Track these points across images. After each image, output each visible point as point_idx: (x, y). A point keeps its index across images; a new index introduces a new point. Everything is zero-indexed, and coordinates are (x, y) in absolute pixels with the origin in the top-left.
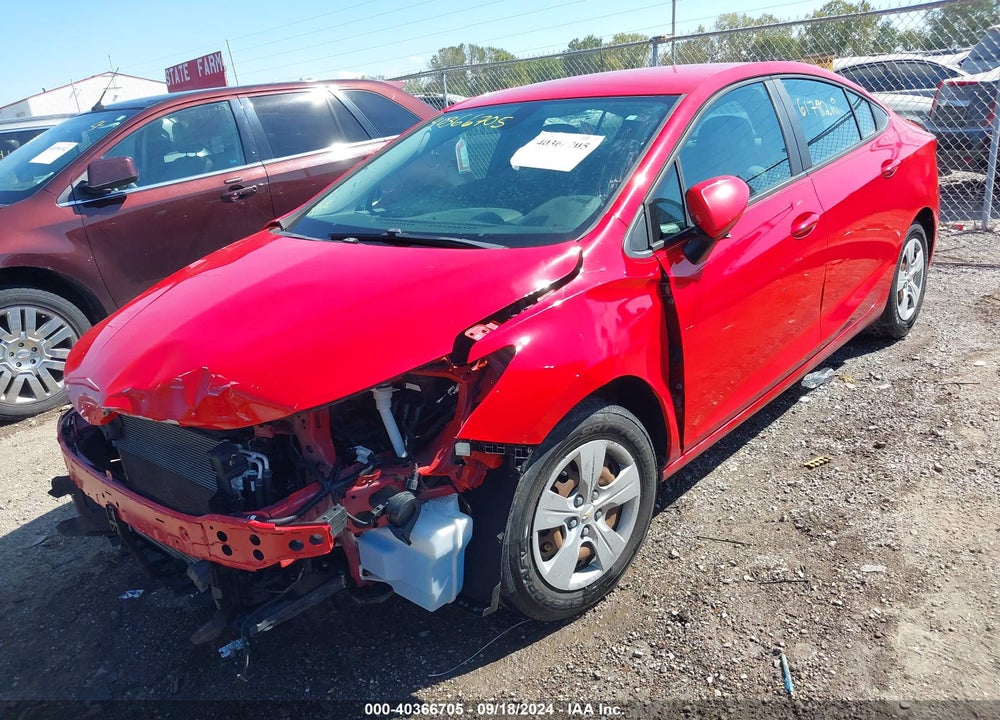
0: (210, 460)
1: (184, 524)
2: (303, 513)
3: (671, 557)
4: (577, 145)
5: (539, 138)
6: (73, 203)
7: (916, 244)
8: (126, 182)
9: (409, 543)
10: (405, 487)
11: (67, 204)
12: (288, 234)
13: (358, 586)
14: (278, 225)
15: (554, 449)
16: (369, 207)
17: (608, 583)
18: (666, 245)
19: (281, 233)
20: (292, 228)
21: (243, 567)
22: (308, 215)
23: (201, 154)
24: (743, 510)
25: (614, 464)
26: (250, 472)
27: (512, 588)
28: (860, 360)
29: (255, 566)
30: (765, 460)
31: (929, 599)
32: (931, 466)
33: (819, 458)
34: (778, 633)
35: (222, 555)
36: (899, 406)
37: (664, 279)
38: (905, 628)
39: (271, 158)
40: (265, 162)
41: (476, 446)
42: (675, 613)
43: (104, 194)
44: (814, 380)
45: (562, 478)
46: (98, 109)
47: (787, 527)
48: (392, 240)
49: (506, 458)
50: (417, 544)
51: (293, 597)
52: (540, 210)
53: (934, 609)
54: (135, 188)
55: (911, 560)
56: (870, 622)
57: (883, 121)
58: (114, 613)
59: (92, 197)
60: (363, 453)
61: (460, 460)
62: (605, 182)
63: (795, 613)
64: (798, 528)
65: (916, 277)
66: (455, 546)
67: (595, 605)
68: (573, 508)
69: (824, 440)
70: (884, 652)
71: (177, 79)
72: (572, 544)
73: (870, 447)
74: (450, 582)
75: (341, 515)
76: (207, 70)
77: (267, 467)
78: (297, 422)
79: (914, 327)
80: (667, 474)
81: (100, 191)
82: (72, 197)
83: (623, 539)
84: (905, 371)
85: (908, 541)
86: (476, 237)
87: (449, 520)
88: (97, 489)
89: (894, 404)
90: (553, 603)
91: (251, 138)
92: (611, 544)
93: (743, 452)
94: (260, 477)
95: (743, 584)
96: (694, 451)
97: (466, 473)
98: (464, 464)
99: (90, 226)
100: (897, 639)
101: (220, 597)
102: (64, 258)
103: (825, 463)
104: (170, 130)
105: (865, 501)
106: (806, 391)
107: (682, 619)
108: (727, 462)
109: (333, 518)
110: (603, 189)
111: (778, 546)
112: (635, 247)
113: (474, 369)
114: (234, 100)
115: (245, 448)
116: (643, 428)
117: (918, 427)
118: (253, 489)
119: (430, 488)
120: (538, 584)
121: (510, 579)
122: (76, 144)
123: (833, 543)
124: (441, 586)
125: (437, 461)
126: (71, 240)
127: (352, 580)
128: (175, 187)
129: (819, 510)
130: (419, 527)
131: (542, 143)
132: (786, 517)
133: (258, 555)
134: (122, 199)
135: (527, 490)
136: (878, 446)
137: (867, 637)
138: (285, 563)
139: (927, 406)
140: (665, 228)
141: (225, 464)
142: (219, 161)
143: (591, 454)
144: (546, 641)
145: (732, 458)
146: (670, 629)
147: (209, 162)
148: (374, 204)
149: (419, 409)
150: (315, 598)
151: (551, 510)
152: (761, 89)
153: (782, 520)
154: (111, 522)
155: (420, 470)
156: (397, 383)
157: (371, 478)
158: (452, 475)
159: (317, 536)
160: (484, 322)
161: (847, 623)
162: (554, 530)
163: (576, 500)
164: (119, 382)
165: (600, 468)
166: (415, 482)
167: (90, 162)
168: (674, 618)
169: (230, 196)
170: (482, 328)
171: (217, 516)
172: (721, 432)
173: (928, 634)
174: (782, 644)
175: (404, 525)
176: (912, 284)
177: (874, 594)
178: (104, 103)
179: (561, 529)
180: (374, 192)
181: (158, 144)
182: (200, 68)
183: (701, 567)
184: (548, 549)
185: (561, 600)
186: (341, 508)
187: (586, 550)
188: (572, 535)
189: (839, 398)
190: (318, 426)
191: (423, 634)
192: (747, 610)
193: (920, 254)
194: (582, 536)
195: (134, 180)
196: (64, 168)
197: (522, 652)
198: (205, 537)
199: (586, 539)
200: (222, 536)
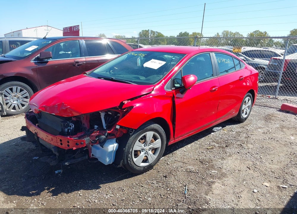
0: (61, 124)
1: (52, 137)
2: (80, 138)
3: (168, 164)
4: (159, 63)
5: (151, 61)
6: (35, 62)
7: (249, 98)
8: (49, 58)
9: (103, 148)
10: (104, 135)
11: (33, 62)
12: (88, 76)
13: (90, 158)
14: (86, 73)
15: (140, 131)
16: (110, 72)
17: (150, 167)
18: (175, 89)
19: (86, 75)
20: (89, 74)
21: (64, 148)
22: (94, 72)
23: (69, 53)
24: (188, 156)
25: (155, 138)
26: (70, 128)
27: (126, 162)
28: (230, 126)
29: (67, 148)
30: (198, 146)
31: (224, 179)
32: (237, 152)
33: (211, 147)
34: (187, 182)
35: (60, 145)
36: (235, 138)
37: (174, 97)
38: (216, 184)
39: (87, 56)
40: (86, 57)
41: (121, 127)
42: (164, 175)
43: (43, 60)
44: (216, 129)
45: (141, 139)
46: (45, 38)
47: (198, 161)
48: (112, 80)
49: (128, 131)
50: (105, 148)
51: (74, 158)
52: (149, 78)
53: (225, 181)
54: (51, 60)
55: (224, 171)
56: (209, 182)
57: (243, 66)
58: (30, 161)
59: (40, 61)
60: (96, 127)
61: (117, 129)
62: (164, 73)
63: (193, 179)
64: (200, 161)
65: (248, 107)
66: (113, 150)
67: (146, 172)
68: (143, 147)
69: (214, 143)
70: (210, 188)
71: (66, 31)
72: (142, 155)
73: (224, 146)
74: (111, 159)
75: (89, 139)
76: (74, 30)
77: (73, 127)
78: (82, 118)
79: (247, 120)
80: (169, 144)
81: (42, 59)
82: (35, 60)
83: (155, 157)
84: (240, 130)
85: (225, 167)
86: (132, 82)
87: (113, 144)
88: (33, 129)
89: (234, 137)
90: (135, 168)
91: (83, 50)
92: (152, 158)
93: (193, 144)
94: (71, 129)
95: (183, 172)
96: (177, 140)
97: (118, 133)
98: (118, 131)
99: (38, 68)
100: (214, 186)
101: (58, 155)
102: (30, 75)
103: (212, 148)
104: (62, 46)
105: (218, 158)
106: (214, 132)
107: (166, 177)
108: (188, 145)
109: (87, 140)
110: (163, 74)
111: (194, 165)
112: (167, 88)
113: (124, 111)
114: (80, 40)
115: (69, 122)
116: (163, 131)
117: (238, 143)
118: (69, 132)
119: (110, 136)
120: (132, 163)
121: (126, 160)
122: (38, 47)
123: (207, 166)
124: (109, 159)
125: (112, 130)
126: (33, 71)
127: (89, 156)
128: (62, 61)
129: (207, 159)
130: (106, 144)
131: (152, 62)
132: (198, 159)
133: (68, 145)
134: (47, 62)
135: (132, 140)
136: (226, 146)
137: (207, 185)
138: (74, 148)
139: (242, 138)
140: (176, 85)
141: (64, 125)
142: (74, 55)
143: (150, 135)
144: (133, 178)
145: (189, 145)
146: (162, 179)
147: (71, 55)
148: (111, 71)
149: (110, 118)
150: (80, 160)
151: (138, 146)
152: (208, 55)
153: (197, 159)
154: (35, 137)
155: (108, 132)
156: (106, 112)
157: (97, 132)
158: (115, 133)
159: (82, 143)
160: (128, 100)
161: (204, 182)
162: (138, 151)
163: (144, 145)
164: (43, 104)
165: (151, 138)
166: (106, 134)
167: (41, 51)
168: (164, 177)
169: (75, 65)
170: (127, 101)
171: (60, 136)
172: (185, 136)
173: (221, 186)
174: (187, 184)
175: (102, 143)
176: (247, 109)
177: (212, 176)
178: (46, 37)
179: (140, 151)
180: (112, 68)
181: (59, 49)
182: (73, 29)
183: (174, 167)
184: (136, 155)
185: (138, 168)
186: (89, 138)
187: (146, 157)
188: (142, 153)
189: (221, 134)
190: (86, 119)
191: (104, 173)
192: (182, 177)
193: (250, 101)
194: (145, 154)
195: (51, 58)
196: (34, 52)
197: (127, 180)
198: (57, 141)
199: (146, 155)
200: (61, 140)
